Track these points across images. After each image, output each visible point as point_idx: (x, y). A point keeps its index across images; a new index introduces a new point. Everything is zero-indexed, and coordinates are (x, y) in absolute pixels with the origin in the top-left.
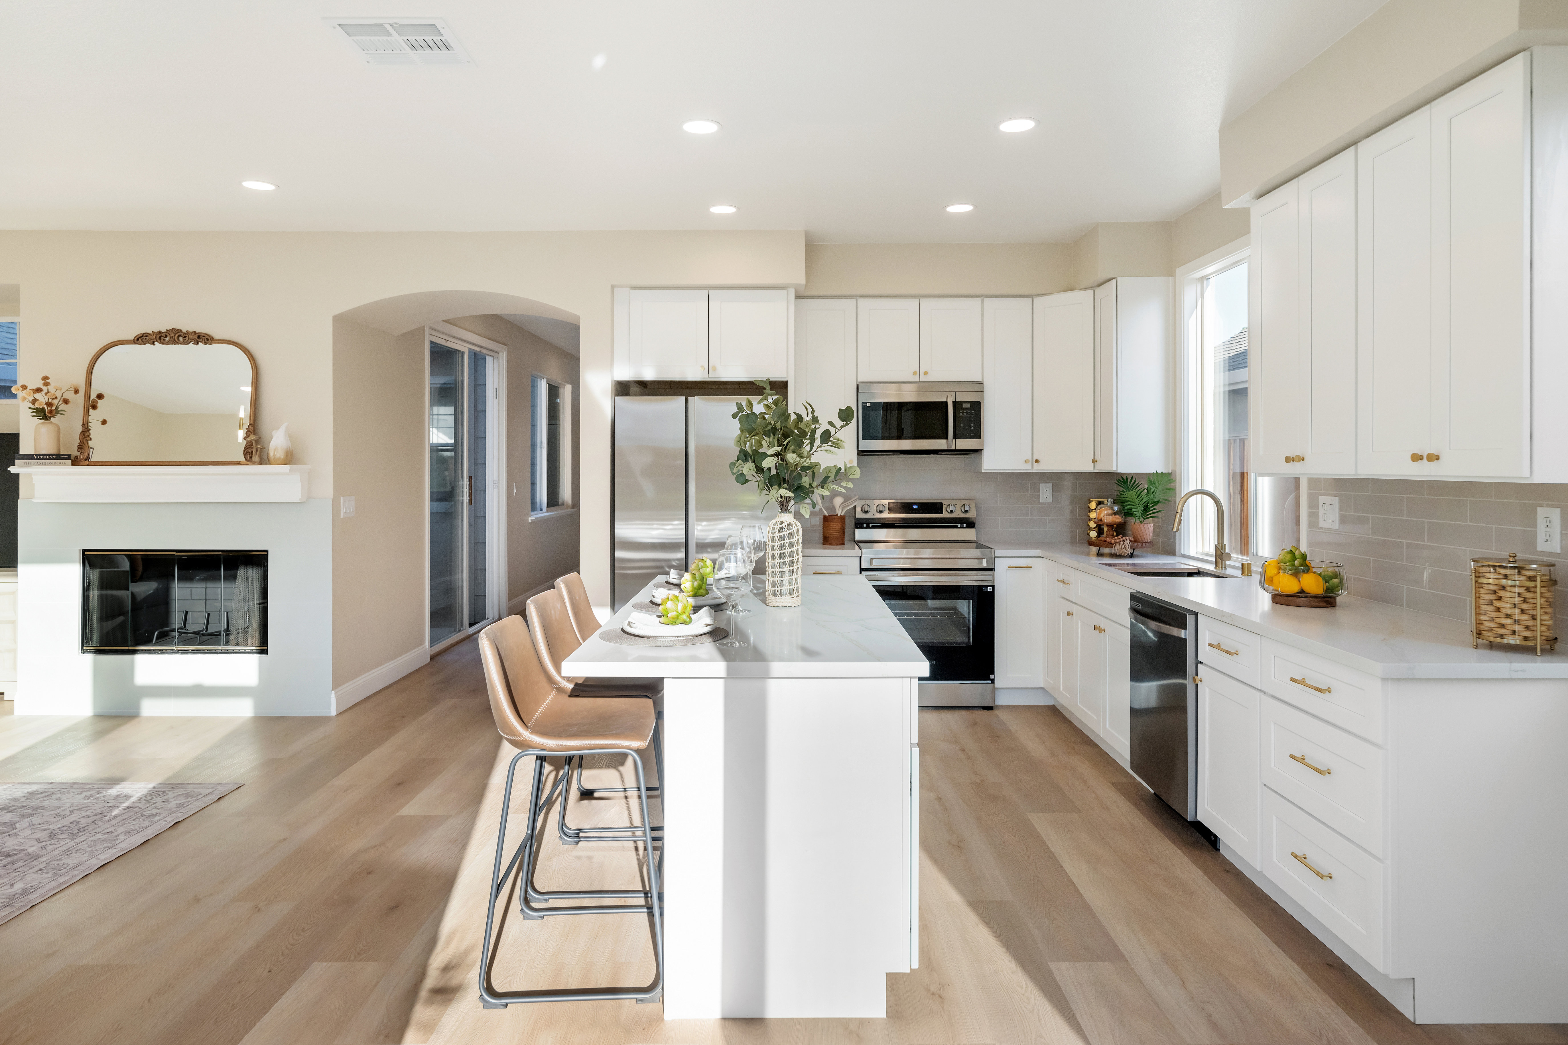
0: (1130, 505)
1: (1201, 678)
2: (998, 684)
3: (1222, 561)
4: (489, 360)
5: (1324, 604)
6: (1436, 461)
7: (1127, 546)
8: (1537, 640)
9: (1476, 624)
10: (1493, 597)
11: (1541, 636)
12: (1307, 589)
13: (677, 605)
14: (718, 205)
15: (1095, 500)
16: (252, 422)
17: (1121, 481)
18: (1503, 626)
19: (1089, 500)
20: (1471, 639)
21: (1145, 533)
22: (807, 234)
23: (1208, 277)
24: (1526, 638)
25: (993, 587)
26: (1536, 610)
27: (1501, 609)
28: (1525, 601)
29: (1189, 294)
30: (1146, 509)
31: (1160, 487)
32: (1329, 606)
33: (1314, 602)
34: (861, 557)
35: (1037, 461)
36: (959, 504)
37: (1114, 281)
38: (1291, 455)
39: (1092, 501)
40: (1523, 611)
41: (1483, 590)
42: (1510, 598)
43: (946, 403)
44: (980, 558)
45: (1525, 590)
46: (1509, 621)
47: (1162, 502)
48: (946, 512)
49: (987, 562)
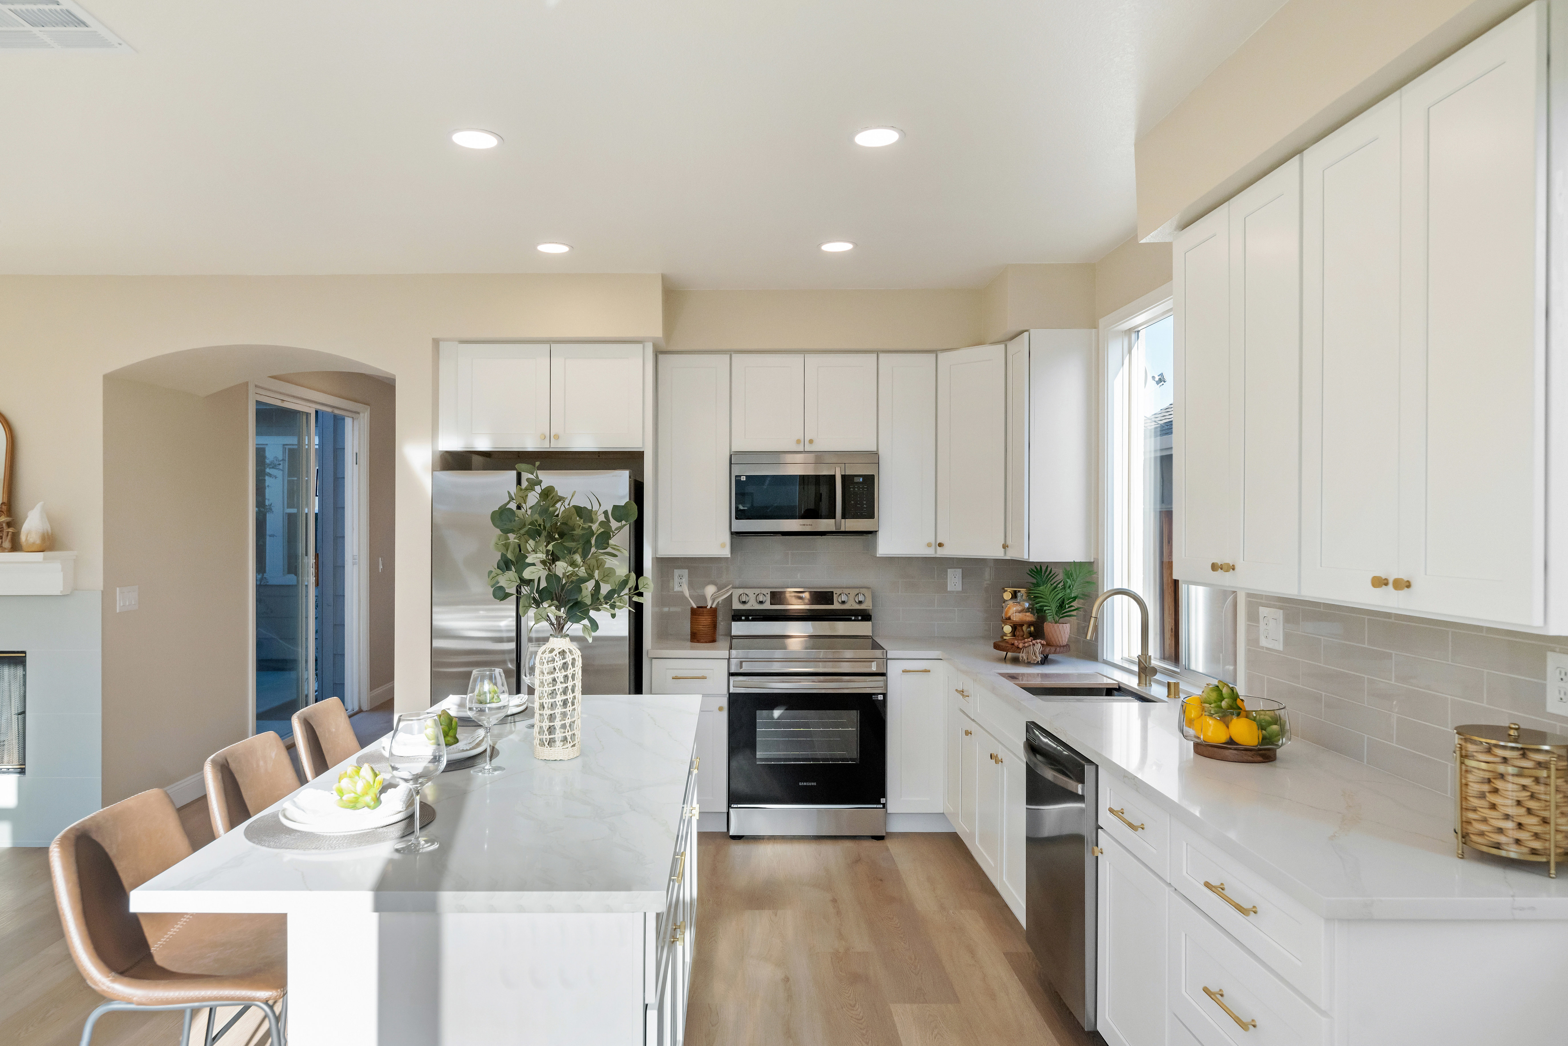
0: (1041, 602)
1: (1101, 849)
2: (891, 808)
3: (1146, 676)
4: (348, 422)
5: (1260, 759)
6: (1406, 588)
7: (1037, 651)
8: (1549, 855)
9: (1462, 822)
10: (1486, 788)
11: (1557, 846)
12: (1236, 738)
13: (356, 783)
14: (546, 243)
15: (1009, 590)
16: (5, 500)
17: (1034, 571)
18: (1500, 831)
19: (1003, 589)
20: (1454, 841)
21: (1059, 636)
22: (665, 279)
23: (1137, 330)
24: (1534, 852)
25: (885, 695)
26: (1550, 810)
27: (1500, 806)
28: (1533, 796)
29: (1114, 351)
30: (1061, 606)
31: (1079, 579)
32: (1267, 761)
33: (1248, 756)
34: (729, 659)
35: (940, 545)
36: (853, 592)
37: (1026, 334)
38: (1219, 561)
39: (1007, 591)
40: (1529, 811)
41: (1473, 776)
42: (1510, 789)
43: (833, 477)
44: (871, 660)
45: (1533, 781)
46: (1509, 825)
47: (1080, 598)
48: (838, 603)
49: (878, 666)
